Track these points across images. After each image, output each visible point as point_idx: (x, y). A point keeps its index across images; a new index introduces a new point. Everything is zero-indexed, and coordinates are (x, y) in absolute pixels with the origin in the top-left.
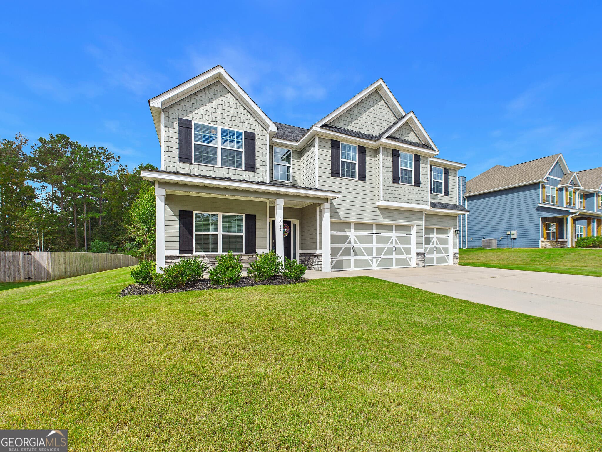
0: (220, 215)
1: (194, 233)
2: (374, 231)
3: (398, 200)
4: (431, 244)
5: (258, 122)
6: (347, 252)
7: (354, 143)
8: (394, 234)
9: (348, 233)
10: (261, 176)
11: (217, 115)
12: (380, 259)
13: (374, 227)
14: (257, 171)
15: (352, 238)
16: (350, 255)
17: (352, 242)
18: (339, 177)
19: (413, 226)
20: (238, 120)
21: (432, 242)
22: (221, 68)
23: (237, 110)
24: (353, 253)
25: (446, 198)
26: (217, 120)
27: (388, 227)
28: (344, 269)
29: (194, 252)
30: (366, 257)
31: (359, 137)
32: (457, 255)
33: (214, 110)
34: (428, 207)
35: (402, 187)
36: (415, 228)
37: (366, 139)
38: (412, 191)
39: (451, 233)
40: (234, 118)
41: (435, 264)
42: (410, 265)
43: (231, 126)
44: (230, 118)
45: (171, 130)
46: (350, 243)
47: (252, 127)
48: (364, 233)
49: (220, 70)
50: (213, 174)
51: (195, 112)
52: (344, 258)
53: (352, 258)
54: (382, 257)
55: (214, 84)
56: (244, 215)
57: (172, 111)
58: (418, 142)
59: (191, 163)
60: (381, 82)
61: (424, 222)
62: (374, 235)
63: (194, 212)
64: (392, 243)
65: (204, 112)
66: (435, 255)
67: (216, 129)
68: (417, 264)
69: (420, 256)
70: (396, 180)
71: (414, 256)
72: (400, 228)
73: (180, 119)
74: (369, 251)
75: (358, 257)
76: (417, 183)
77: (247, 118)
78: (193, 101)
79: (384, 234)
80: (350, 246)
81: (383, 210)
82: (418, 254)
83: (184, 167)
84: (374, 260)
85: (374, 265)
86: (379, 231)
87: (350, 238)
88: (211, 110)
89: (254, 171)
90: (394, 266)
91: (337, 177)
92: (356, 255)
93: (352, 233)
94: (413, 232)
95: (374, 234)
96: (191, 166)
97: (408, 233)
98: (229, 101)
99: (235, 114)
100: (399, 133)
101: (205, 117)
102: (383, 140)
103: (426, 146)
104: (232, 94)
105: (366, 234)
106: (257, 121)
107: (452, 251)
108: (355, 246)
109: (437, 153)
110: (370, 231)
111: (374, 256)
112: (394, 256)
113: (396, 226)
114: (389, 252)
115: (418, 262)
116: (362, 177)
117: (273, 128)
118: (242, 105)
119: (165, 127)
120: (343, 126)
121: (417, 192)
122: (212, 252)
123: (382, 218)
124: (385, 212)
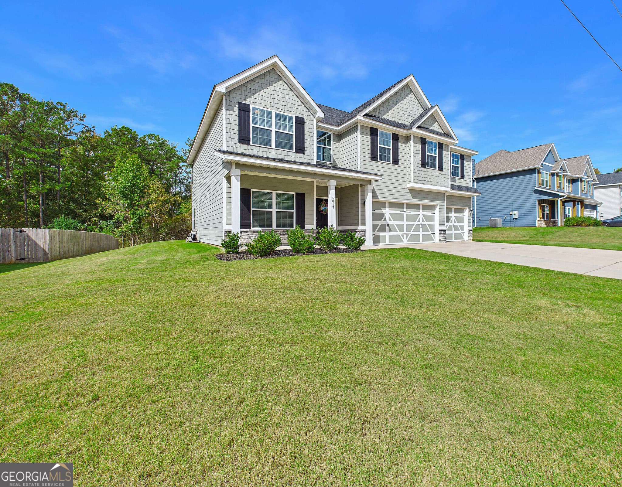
0: (274, 193)
1: (252, 209)
2: (405, 210)
3: (425, 182)
4: (450, 222)
5: (306, 108)
6: (383, 228)
7: (389, 130)
8: (421, 213)
9: (384, 211)
10: (309, 157)
11: (271, 100)
12: (410, 235)
13: (405, 206)
14: (306, 153)
15: (387, 216)
16: (385, 231)
17: (387, 219)
18: (377, 161)
19: (437, 205)
20: (289, 105)
21: (451, 220)
22: (277, 58)
23: (289, 96)
24: (387, 229)
25: (462, 181)
26: (272, 105)
27: (416, 207)
28: (380, 244)
29: (252, 227)
30: (399, 233)
31: (394, 126)
32: (472, 232)
33: (269, 96)
34: (449, 189)
35: (428, 170)
36: (438, 207)
37: (400, 128)
38: (437, 175)
39: (467, 213)
40: (286, 104)
41: (453, 240)
42: (434, 241)
43: (283, 111)
44: (282, 103)
45: (232, 112)
46: (385, 220)
47: (302, 112)
48: (397, 211)
49: (276, 59)
50: (268, 155)
51: (252, 97)
52: (381, 234)
53: (387, 234)
54: (412, 233)
55: (269, 71)
56: (294, 193)
57: (232, 95)
58: (441, 131)
59: (249, 144)
60: (411, 77)
61: (445, 202)
62: (405, 214)
63: (252, 190)
64: (419, 221)
65: (260, 97)
66: (453, 232)
67: (270, 113)
68: (440, 240)
69: (442, 233)
70: (423, 165)
71: (437, 232)
72: (426, 207)
73: (240, 103)
74: (401, 227)
75: (391, 233)
76: (441, 168)
77: (298, 104)
78: (251, 86)
79: (413, 212)
80: (385, 223)
81: (412, 191)
82: (441, 231)
83: (244, 148)
84: (405, 235)
85: (405, 240)
86: (409, 210)
87: (385, 216)
88: (266, 95)
89: (304, 153)
90: (421, 241)
92: (390, 231)
93: (387, 212)
94: (437, 211)
95: (405, 212)
96: (248, 147)
97: (432, 211)
98: (282, 87)
99: (287, 100)
100: (427, 123)
101: (261, 101)
102: (414, 129)
103: (448, 135)
104: (284, 81)
105: (398, 212)
106: (305, 106)
107: (467, 228)
108: (390, 223)
109: (457, 142)
110: (401, 210)
111: (405, 232)
112: (421, 233)
113: (423, 205)
114: (417, 229)
115: (441, 238)
116: (396, 162)
117: (320, 114)
118: (293, 92)
119: (226, 110)
120: (380, 115)
121: (440, 175)
122: (267, 227)
123: (411, 198)
124: (415, 192)
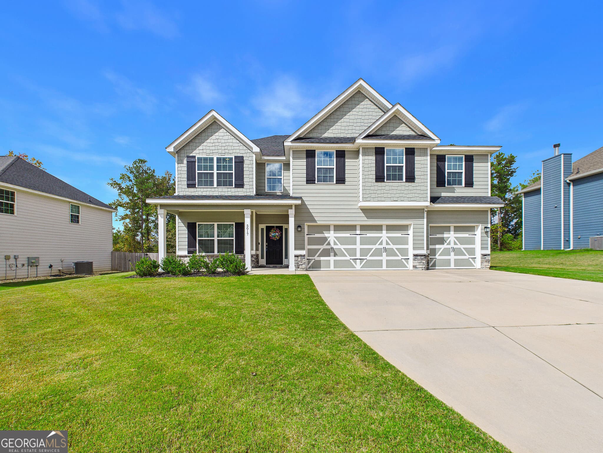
0: (216, 224)
1: (198, 238)
2: (358, 232)
3: (383, 199)
4: (446, 244)
5: (245, 146)
6: (327, 253)
7: (331, 148)
8: (384, 235)
9: (326, 235)
10: (248, 190)
11: (213, 148)
12: (366, 260)
13: (358, 228)
14: (245, 187)
15: (332, 239)
16: (329, 256)
17: (332, 243)
18: (315, 183)
19: (410, 225)
20: (229, 148)
21: (448, 242)
22: (214, 112)
23: (229, 141)
24: (332, 254)
25: (469, 190)
26: (214, 151)
27: (379, 228)
28: (321, 269)
29: (197, 253)
30: (348, 258)
32: (489, 258)
33: (211, 145)
34: (428, 203)
35: (388, 185)
36: (412, 227)
38: (403, 188)
39: (479, 232)
40: (226, 148)
41: (451, 267)
42: (407, 268)
43: (224, 154)
44: (223, 148)
45: (182, 165)
46: (329, 244)
47: (240, 151)
50: (211, 194)
51: (198, 149)
52: (322, 258)
53: (332, 259)
54: (368, 258)
55: (211, 125)
56: (234, 223)
57: (182, 152)
58: (413, 133)
59: (195, 187)
60: (361, 82)
61: (425, 220)
62: (358, 237)
63: (197, 223)
64: (381, 244)
65: (204, 148)
66: (452, 257)
67: (212, 160)
68: (414, 267)
69: (420, 258)
70: (379, 178)
71: (411, 257)
72: (390, 228)
73: (188, 157)
74: (352, 252)
75: (337, 258)
76: (411, 178)
77: (237, 145)
78: (197, 141)
79: (370, 234)
80: (329, 247)
81: (365, 210)
82: (415, 255)
83: (192, 192)
84: (358, 261)
85: (358, 266)
86: (363, 232)
87: (329, 240)
88: (209, 145)
89: (243, 187)
90: (384, 267)
91: (313, 183)
92: (335, 255)
93: (331, 236)
94: (411, 232)
95: (358, 235)
96: (195, 189)
97: (405, 232)
98: (223, 134)
99: (227, 144)
100: (384, 129)
101: (205, 151)
102: (359, 141)
103: (423, 136)
104: (224, 129)
105: (347, 235)
106: (244, 146)
107: (479, 253)
108: (335, 247)
109: (438, 142)
110: (353, 232)
111: (358, 256)
112: (384, 258)
113: (387, 226)
114: (378, 253)
115: (415, 264)
116: (341, 180)
117: (256, 149)
118: (233, 136)
119: (178, 164)
120: (319, 135)
121: (410, 188)
122: (210, 252)
123: (365, 219)
124: (368, 212)
